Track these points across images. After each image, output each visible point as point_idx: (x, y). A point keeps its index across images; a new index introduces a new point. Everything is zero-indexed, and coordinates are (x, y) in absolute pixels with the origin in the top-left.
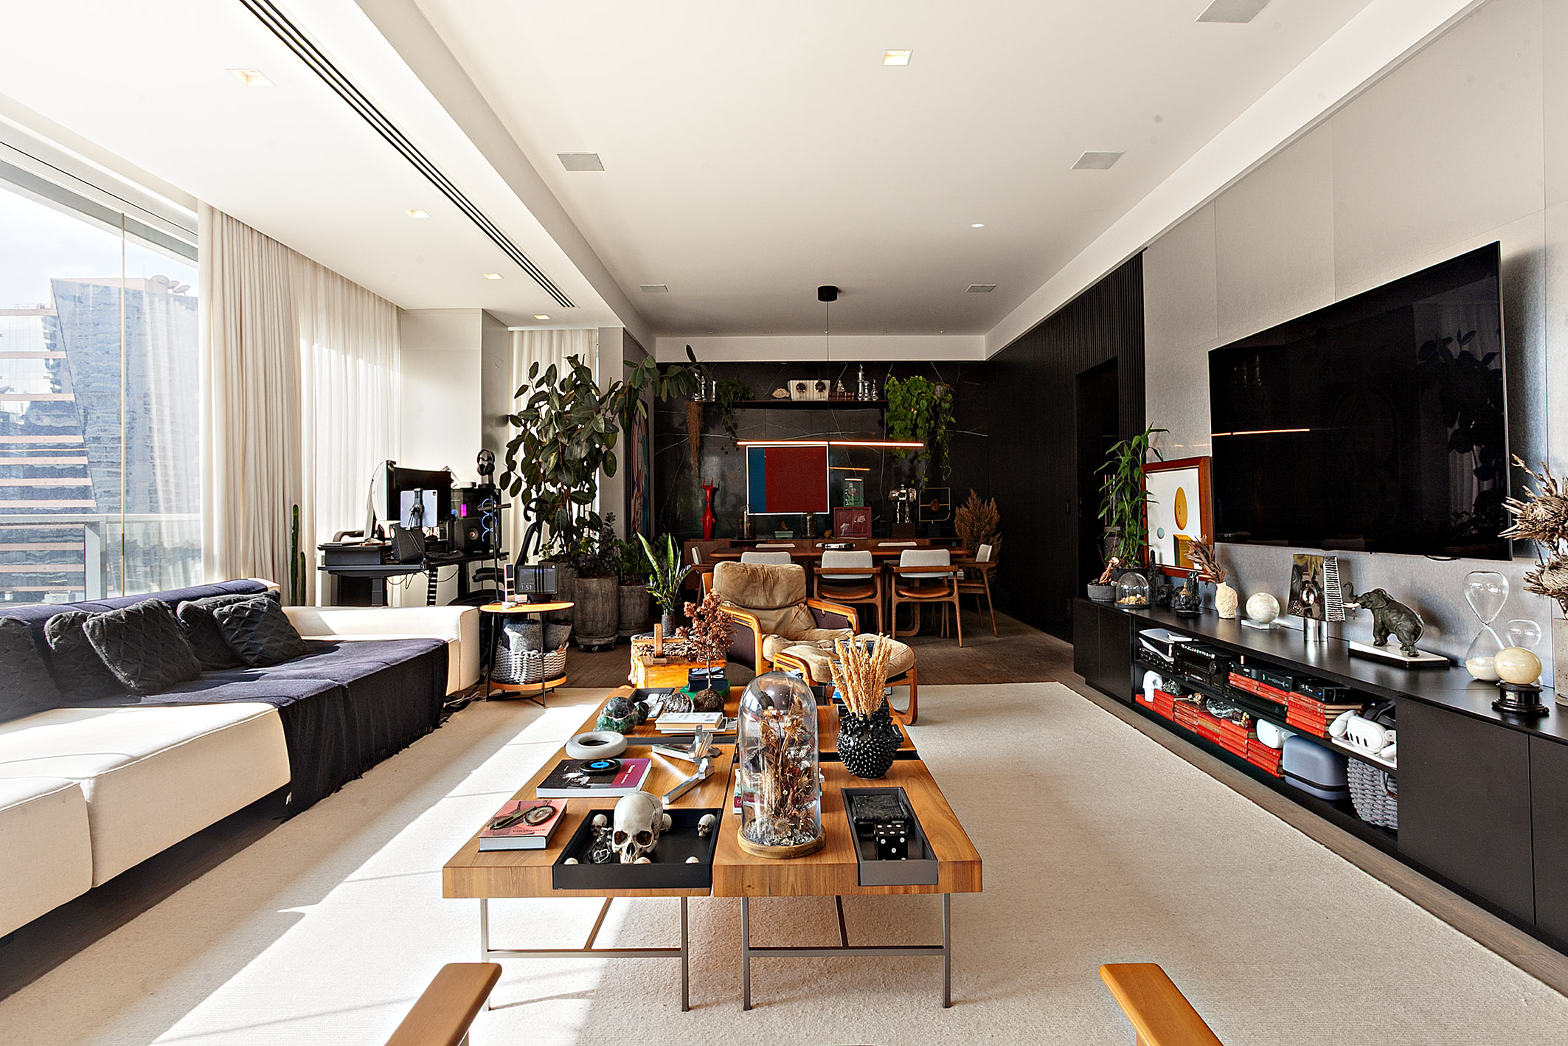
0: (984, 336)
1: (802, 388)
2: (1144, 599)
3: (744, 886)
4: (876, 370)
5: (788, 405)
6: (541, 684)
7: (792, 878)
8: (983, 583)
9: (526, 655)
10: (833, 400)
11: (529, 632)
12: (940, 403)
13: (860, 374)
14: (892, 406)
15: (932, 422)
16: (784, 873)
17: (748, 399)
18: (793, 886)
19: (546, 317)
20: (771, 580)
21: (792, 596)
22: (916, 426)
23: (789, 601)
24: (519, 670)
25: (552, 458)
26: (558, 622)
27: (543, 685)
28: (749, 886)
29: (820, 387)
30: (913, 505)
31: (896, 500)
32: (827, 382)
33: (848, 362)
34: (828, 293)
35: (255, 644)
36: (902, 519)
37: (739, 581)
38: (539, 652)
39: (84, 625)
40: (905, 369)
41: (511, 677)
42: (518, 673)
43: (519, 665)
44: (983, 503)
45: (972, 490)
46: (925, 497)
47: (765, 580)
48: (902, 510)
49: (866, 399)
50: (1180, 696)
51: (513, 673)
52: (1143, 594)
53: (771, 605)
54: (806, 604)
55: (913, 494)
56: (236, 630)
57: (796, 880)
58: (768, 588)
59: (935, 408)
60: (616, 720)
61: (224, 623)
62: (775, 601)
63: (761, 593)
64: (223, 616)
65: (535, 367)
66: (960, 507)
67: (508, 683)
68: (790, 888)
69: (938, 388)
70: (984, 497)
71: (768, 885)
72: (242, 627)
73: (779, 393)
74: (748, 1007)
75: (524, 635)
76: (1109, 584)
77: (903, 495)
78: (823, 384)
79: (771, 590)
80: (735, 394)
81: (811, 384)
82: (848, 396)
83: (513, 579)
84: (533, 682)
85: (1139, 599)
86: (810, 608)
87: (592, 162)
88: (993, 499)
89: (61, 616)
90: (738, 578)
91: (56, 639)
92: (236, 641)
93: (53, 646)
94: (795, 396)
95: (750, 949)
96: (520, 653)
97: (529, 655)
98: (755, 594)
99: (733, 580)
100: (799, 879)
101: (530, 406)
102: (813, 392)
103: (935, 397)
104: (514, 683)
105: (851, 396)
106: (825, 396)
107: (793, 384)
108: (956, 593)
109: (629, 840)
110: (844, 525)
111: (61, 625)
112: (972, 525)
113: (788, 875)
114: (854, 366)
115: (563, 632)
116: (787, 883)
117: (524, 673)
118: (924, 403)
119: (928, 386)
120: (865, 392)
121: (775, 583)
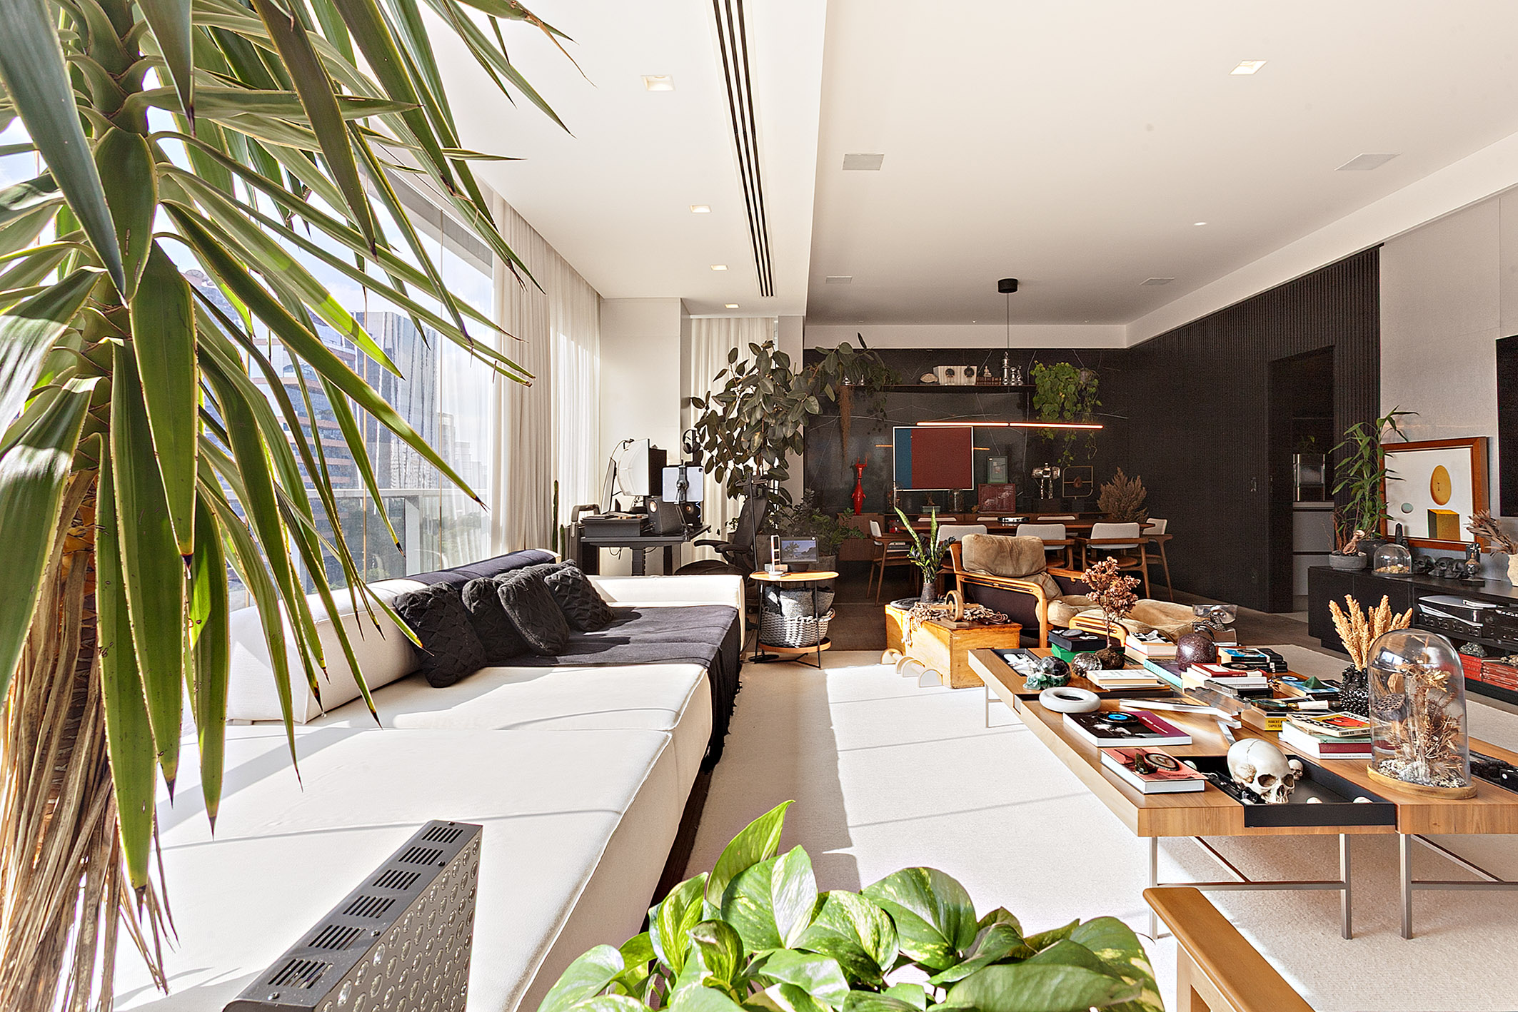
0: (1125, 326)
1: (950, 373)
2: (1406, 569)
3: (1431, 824)
4: (1022, 357)
5: (936, 389)
6: (816, 647)
7: (1476, 817)
8: (1160, 555)
9: (803, 621)
10: (981, 384)
11: (804, 599)
12: (1085, 388)
13: (1006, 361)
14: (1040, 390)
15: (1079, 405)
16: (1469, 812)
17: (897, 384)
18: (1477, 824)
19: (736, 306)
20: (1015, 551)
21: (1035, 566)
22: (1063, 408)
23: (1033, 570)
24: (794, 635)
25: (756, 437)
26: (826, 590)
27: (818, 648)
28: (1435, 824)
29: (969, 373)
30: (1057, 482)
31: (1039, 478)
32: (975, 368)
33: (992, 349)
34: (1008, 286)
35: (584, 610)
36: (1046, 496)
37: (991, 551)
38: (814, 617)
39: (499, 591)
40: (1050, 356)
41: (787, 640)
42: (794, 637)
43: (795, 630)
44: (1129, 480)
45: (1118, 469)
46: (1068, 475)
47: (1011, 550)
48: (1046, 488)
49: (1013, 384)
50: (1485, 658)
51: (788, 638)
52: (1404, 562)
53: (1018, 573)
54: (1047, 571)
55: (1058, 473)
57: (1481, 819)
58: (1015, 557)
59: (1080, 392)
60: (1055, 677)
62: (1021, 570)
63: (1009, 562)
65: (734, 352)
66: (1105, 484)
67: (782, 646)
68: (1474, 827)
69: (1083, 373)
70: (1130, 476)
71: (1453, 823)
73: (927, 378)
74: (1409, 935)
75: (800, 601)
76: (1356, 554)
77: (1046, 473)
78: (972, 370)
79: (1018, 560)
80: (888, 378)
81: (960, 370)
82: (995, 381)
83: (778, 550)
84: (807, 646)
85: (1402, 569)
86: (1053, 576)
87: (874, 161)
88: (1139, 477)
89: (475, 583)
90: (989, 549)
91: (475, 604)
92: (568, 607)
93: (472, 610)
94: (944, 381)
95: (1412, 882)
96: (796, 618)
97: (805, 621)
98: (1003, 563)
99: (986, 551)
100: (1483, 817)
101: (727, 390)
102: (961, 377)
103: (1081, 382)
104: (788, 646)
105: (998, 381)
106: (973, 381)
107: (941, 370)
108: (1144, 563)
109: (1279, 783)
110: (988, 500)
111: (479, 590)
112: (1119, 501)
113: (1473, 814)
114: (999, 353)
115: (829, 598)
116: (1472, 821)
117: (800, 637)
118: (1072, 388)
119: (1075, 372)
120: (1012, 378)
121: (1020, 553)
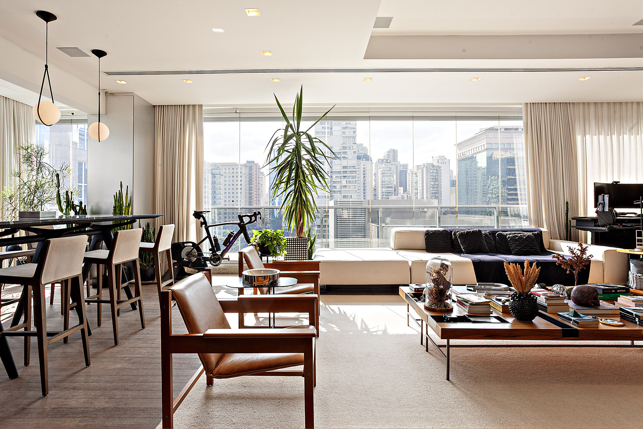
56: (511, 242)
61: (509, 240)
64: (509, 238)
72: (514, 242)
75: (636, 265)
92: (510, 246)
